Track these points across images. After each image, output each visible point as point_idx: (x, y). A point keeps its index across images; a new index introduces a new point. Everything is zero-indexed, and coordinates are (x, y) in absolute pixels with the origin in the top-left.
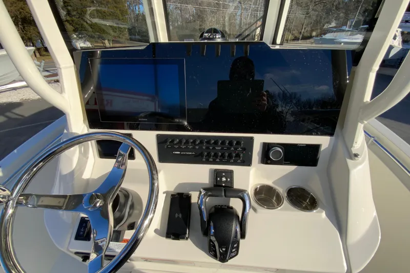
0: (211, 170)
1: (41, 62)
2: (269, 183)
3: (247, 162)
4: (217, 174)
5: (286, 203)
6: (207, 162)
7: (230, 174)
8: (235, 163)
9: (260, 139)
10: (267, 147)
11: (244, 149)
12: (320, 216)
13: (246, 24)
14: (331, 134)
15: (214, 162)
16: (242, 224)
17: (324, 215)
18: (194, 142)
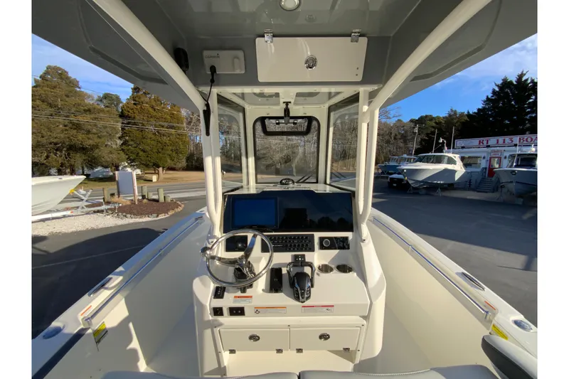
0: (292, 255)
1: (87, 191)
2: (327, 263)
3: (312, 250)
4: (296, 257)
5: (335, 271)
6: (290, 251)
7: (303, 256)
8: (306, 250)
9: (317, 235)
10: (321, 239)
11: (310, 241)
12: (353, 275)
13: (310, 153)
14: (352, 231)
15: (294, 251)
16: (312, 280)
17: (355, 274)
18: (283, 238)
